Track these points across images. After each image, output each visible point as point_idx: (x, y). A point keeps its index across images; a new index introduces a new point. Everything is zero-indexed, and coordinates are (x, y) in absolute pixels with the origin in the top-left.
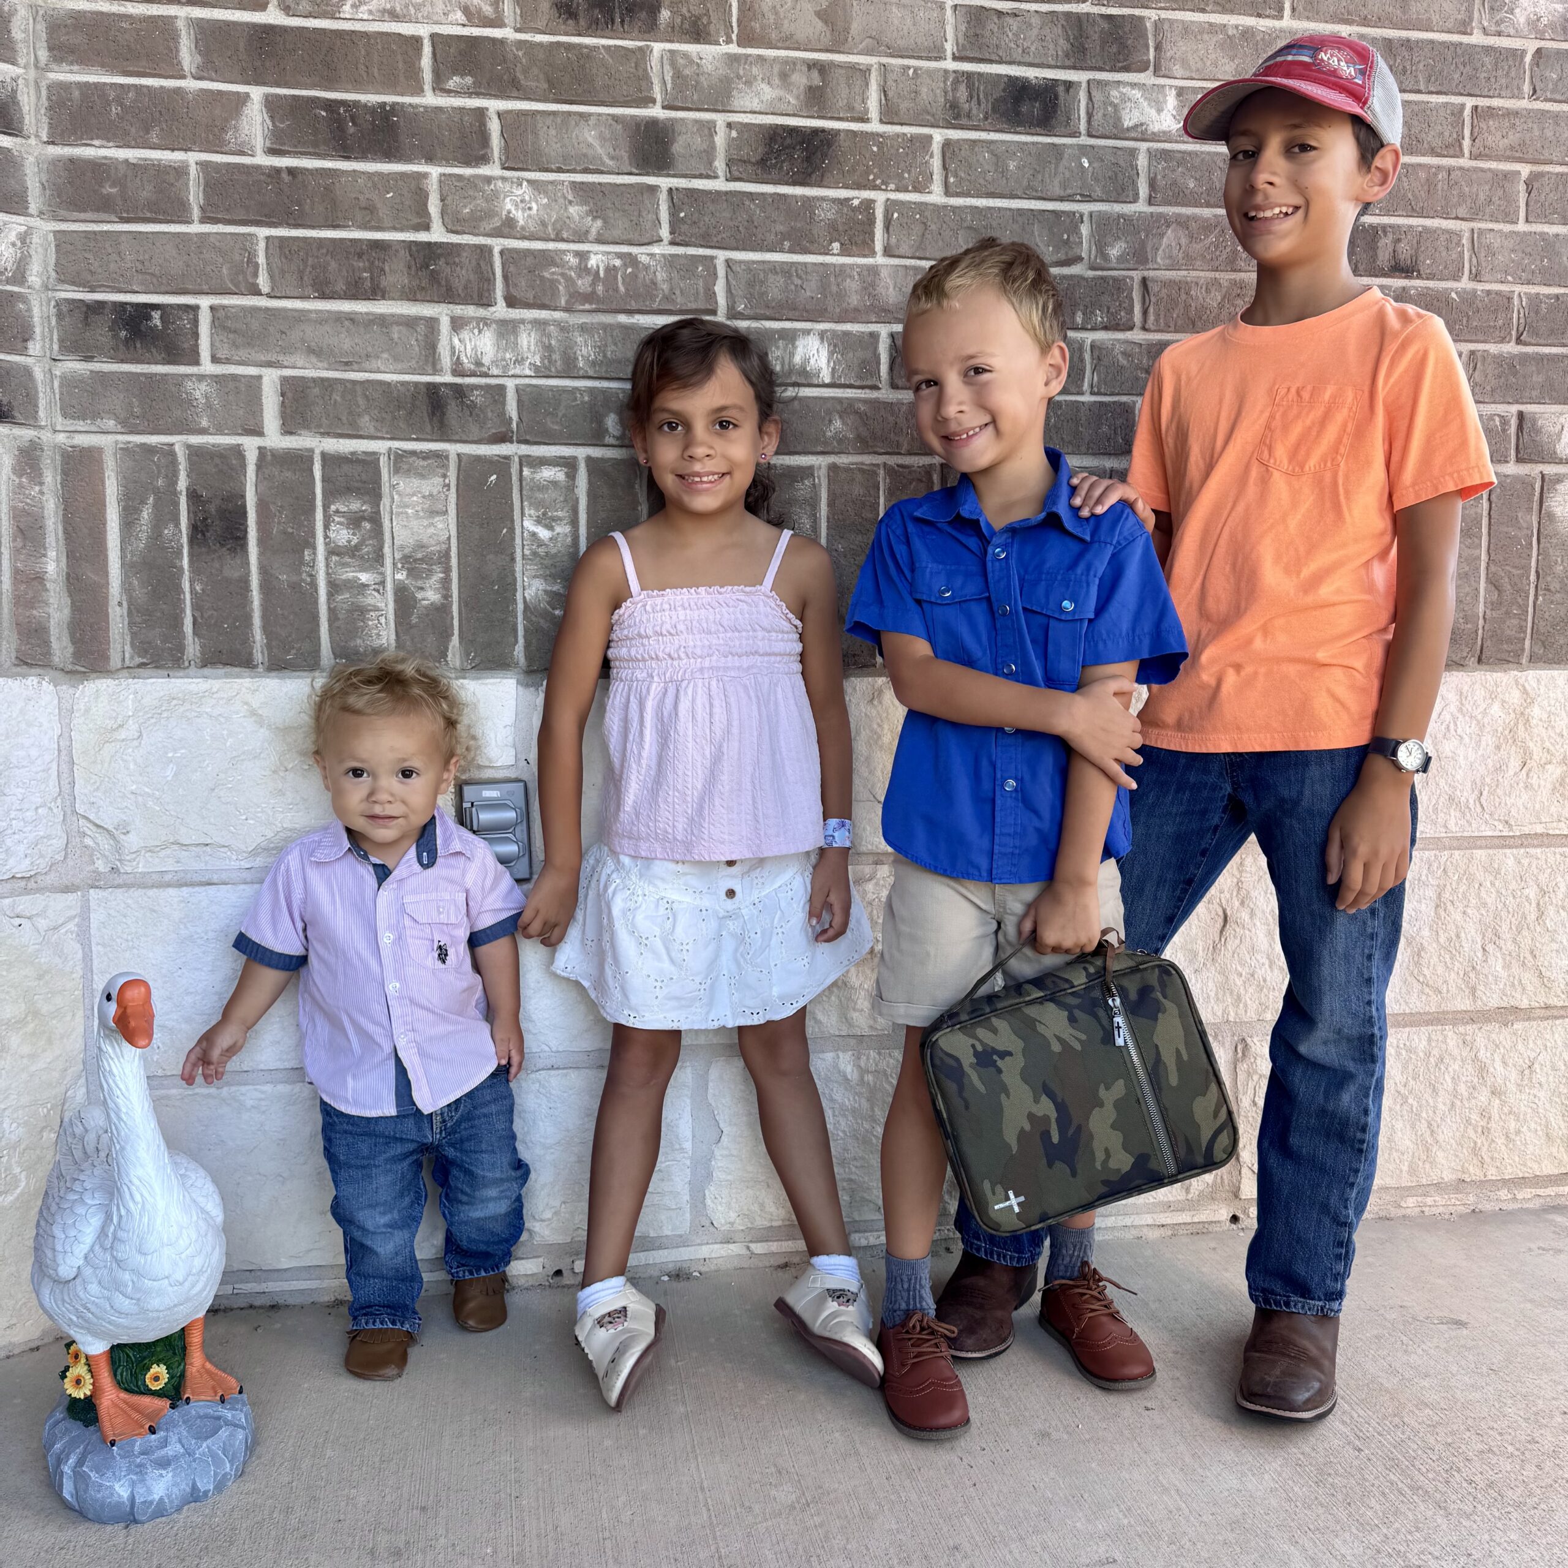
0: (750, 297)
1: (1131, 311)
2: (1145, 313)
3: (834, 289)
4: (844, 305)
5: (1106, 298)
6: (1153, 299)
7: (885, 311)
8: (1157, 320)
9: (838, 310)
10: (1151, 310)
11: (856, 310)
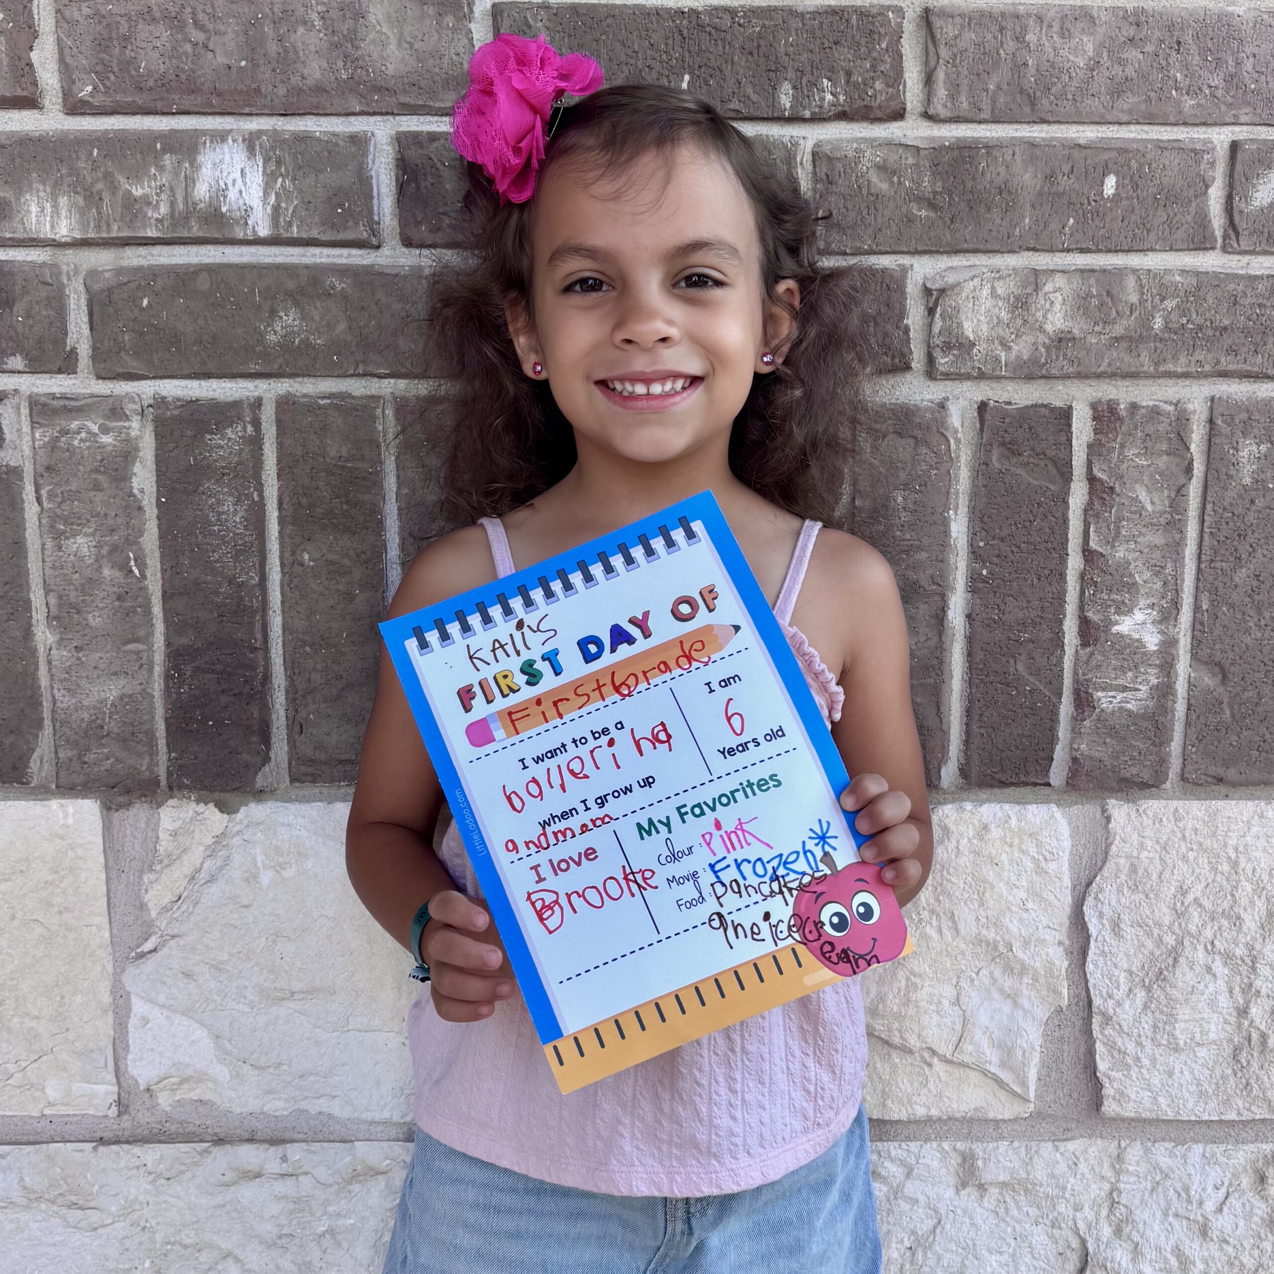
0: (102, 71)
1: (896, 77)
2: (929, 80)
3: (273, 48)
4: (295, 80)
5: (844, 55)
6: (944, 52)
7: (379, 89)
8: (953, 97)
9: (282, 91)
10: (940, 75)
11: (320, 89)
